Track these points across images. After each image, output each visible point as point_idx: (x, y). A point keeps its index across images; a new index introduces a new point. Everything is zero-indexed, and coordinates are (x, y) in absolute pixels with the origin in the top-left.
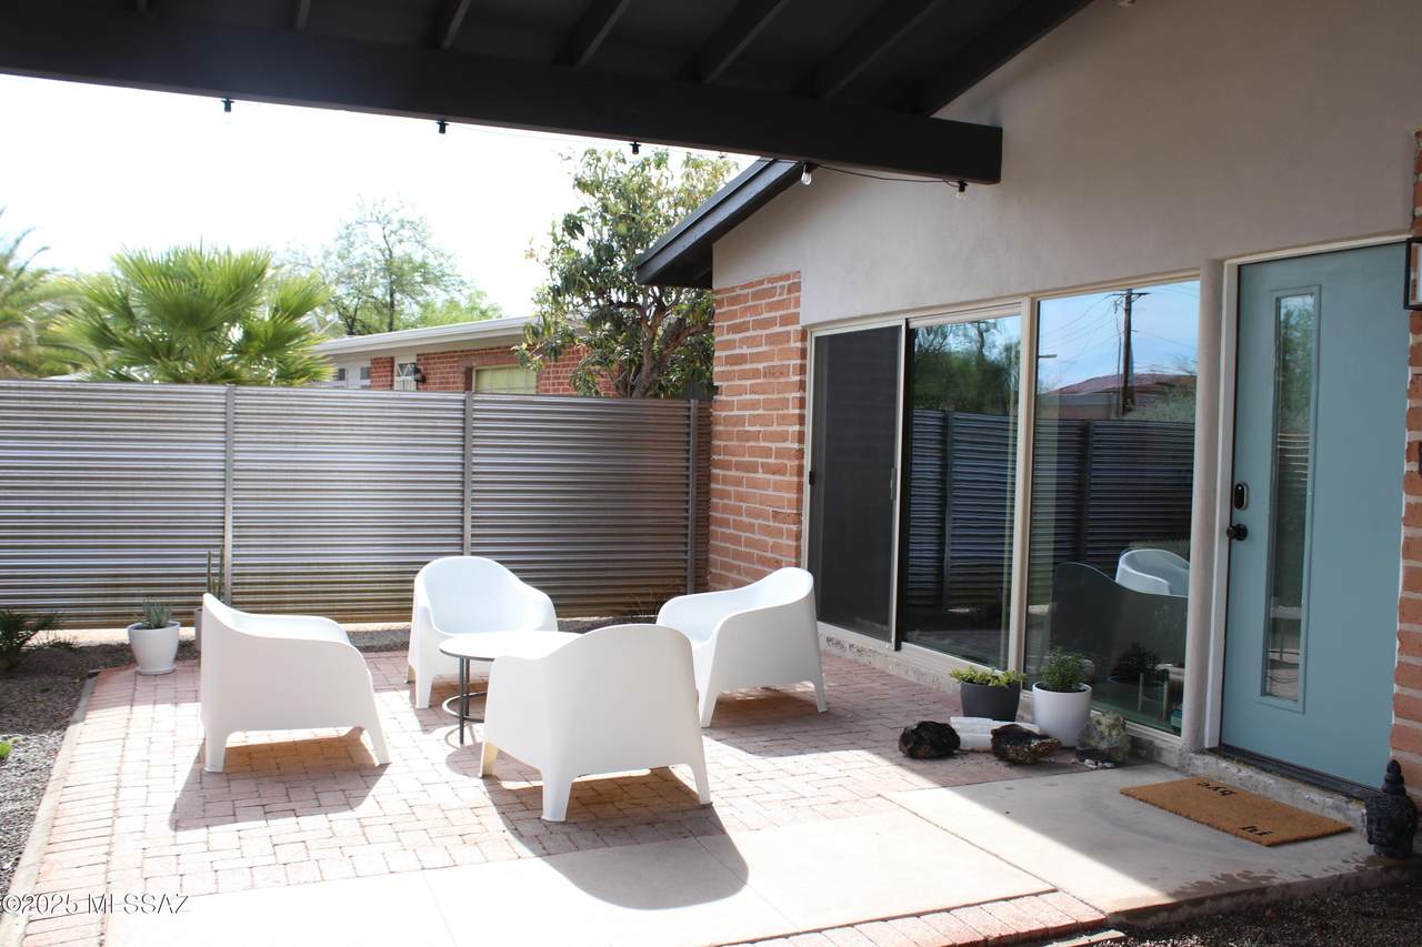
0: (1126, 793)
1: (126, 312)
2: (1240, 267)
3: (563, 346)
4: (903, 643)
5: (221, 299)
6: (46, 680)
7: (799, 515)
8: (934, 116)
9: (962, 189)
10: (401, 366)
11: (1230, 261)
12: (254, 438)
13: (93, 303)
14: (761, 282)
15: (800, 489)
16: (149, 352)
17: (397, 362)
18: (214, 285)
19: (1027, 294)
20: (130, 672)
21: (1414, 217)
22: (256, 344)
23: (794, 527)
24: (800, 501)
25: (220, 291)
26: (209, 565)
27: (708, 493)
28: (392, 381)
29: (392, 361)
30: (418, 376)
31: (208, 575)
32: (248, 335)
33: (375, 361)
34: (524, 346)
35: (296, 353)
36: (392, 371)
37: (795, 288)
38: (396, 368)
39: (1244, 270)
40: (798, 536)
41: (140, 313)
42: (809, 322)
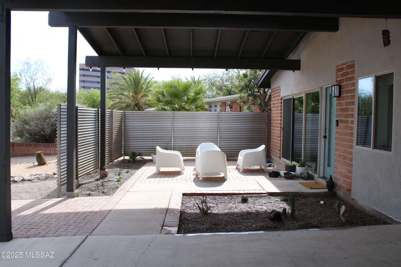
0: (299, 183)
1: (163, 95)
2: (326, 88)
3: (246, 101)
4: (293, 162)
5: (182, 91)
6: (139, 164)
7: (281, 136)
8: (287, 59)
9: (294, 72)
10: (228, 104)
11: (324, 87)
12: (177, 121)
13: (157, 93)
14: (276, 88)
15: (281, 131)
16: (168, 103)
17: (227, 103)
18: (181, 88)
19: (304, 92)
20: (152, 162)
21: (337, 81)
22: (190, 101)
23: (280, 139)
24: (281, 133)
25: (182, 90)
26: (166, 143)
27: (270, 132)
28: (226, 108)
29: (226, 103)
30: (230, 107)
31: (166, 145)
32: (188, 99)
33: (222, 103)
34: (239, 101)
35: (199, 103)
36: (226, 105)
37: (280, 89)
38: (227, 105)
39: (327, 88)
40: (281, 141)
41: (165, 94)
42: (282, 96)
